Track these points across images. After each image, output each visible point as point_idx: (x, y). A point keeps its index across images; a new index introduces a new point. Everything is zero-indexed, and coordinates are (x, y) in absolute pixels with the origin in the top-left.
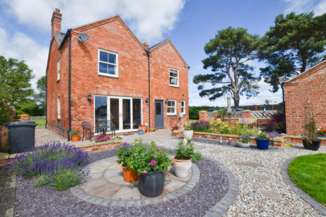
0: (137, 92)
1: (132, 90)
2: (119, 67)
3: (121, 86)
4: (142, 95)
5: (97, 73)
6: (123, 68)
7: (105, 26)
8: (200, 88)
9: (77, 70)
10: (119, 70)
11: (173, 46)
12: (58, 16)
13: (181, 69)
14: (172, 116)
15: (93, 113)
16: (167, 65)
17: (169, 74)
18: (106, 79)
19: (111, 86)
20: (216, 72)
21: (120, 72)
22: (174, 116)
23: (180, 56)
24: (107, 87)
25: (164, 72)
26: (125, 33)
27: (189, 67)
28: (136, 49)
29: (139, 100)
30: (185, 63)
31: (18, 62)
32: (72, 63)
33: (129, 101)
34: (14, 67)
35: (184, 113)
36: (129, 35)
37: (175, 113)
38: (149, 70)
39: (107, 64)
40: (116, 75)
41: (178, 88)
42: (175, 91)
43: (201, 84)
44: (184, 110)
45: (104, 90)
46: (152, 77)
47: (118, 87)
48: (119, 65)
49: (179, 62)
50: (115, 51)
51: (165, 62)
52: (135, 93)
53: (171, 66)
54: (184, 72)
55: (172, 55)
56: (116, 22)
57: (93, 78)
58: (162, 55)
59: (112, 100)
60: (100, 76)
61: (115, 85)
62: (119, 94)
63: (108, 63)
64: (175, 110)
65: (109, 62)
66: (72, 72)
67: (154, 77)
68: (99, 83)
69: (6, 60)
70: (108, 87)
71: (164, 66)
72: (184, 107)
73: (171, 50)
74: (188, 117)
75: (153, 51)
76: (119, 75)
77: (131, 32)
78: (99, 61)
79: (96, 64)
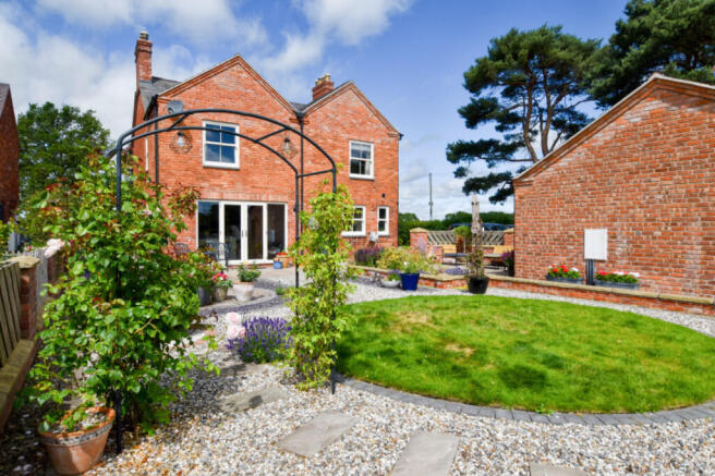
0: (277, 192)
1: (266, 188)
2: (241, 150)
3: (245, 182)
4: (286, 198)
5: (201, 163)
6: (247, 151)
7: (215, 79)
8: (460, 173)
9: (169, 160)
10: (241, 154)
11: (359, 95)
12: (146, 48)
13: (379, 141)
14: (355, 238)
15: (194, 230)
16: (346, 136)
17: (350, 153)
18: (217, 172)
19: (225, 184)
20: (506, 133)
21: (244, 158)
22: (360, 237)
23: (377, 114)
24: (218, 186)
25: (338, 151)
26: (252, 86)
27: (401, 136)
28: (276, 111)
29: (281, 208)
30: (389, 127)
31: (81, 114)
32: (160, 149)
33: (260, 209)
34: (74, 126)
35: (386, 232)
36: (259, 88)
37: (363, 233)
38: (302, 150)
39: (218, 146)
40: (236, 165)
41: (372, 180)
42: (363, 187)
43: (462, 164)
44: (387, 226)
45: (214, 190)
46: (310, 162)
47: (239, 186)
48: (241, 146)
49: (375, 127)
50: (234, 121)
51: (339, 130)
52: (273, 194)
53: (356, 137)
54: (387, 147)
55: (356, 114)
56: (235, 68)
57: (195, 172)
58: (332, 116)
59: (227, 208)
60: (205, 168)
61: (232, 183)
62: (241, 196)
63: (220, 143)
64: (364, 226)
65: (223, 142)
66: (160, 163)
67: (313, 161)
68: (204, 179)
69: (56, 111)
70: (221, 186)
71: (336, 138)
72: (387, 219)
73: (356, 103)
74: (395, 239)
75: (312, 110)
76: (241, 164)
77: (264, 82)
78: (205, 142)
79: (198, 148)
